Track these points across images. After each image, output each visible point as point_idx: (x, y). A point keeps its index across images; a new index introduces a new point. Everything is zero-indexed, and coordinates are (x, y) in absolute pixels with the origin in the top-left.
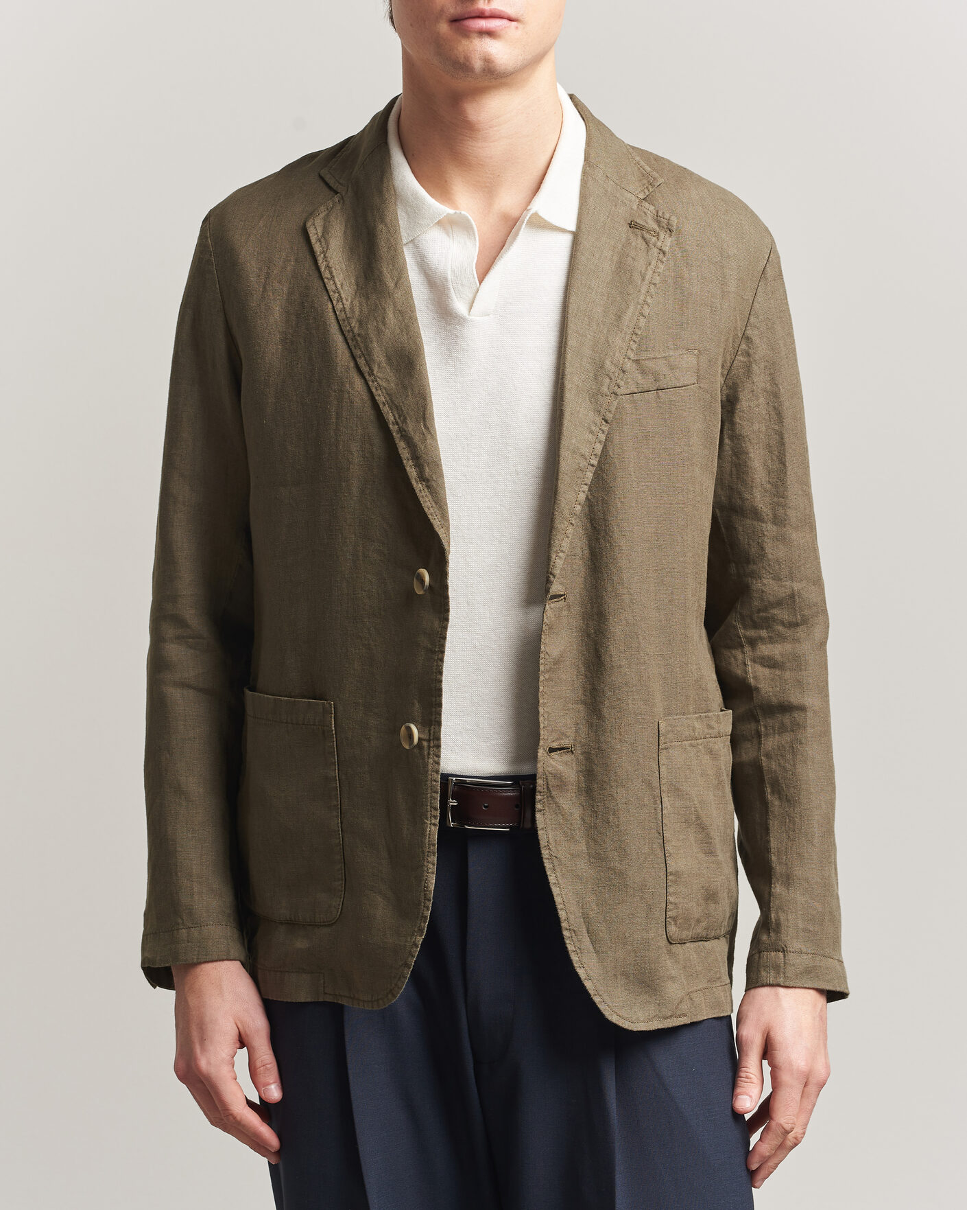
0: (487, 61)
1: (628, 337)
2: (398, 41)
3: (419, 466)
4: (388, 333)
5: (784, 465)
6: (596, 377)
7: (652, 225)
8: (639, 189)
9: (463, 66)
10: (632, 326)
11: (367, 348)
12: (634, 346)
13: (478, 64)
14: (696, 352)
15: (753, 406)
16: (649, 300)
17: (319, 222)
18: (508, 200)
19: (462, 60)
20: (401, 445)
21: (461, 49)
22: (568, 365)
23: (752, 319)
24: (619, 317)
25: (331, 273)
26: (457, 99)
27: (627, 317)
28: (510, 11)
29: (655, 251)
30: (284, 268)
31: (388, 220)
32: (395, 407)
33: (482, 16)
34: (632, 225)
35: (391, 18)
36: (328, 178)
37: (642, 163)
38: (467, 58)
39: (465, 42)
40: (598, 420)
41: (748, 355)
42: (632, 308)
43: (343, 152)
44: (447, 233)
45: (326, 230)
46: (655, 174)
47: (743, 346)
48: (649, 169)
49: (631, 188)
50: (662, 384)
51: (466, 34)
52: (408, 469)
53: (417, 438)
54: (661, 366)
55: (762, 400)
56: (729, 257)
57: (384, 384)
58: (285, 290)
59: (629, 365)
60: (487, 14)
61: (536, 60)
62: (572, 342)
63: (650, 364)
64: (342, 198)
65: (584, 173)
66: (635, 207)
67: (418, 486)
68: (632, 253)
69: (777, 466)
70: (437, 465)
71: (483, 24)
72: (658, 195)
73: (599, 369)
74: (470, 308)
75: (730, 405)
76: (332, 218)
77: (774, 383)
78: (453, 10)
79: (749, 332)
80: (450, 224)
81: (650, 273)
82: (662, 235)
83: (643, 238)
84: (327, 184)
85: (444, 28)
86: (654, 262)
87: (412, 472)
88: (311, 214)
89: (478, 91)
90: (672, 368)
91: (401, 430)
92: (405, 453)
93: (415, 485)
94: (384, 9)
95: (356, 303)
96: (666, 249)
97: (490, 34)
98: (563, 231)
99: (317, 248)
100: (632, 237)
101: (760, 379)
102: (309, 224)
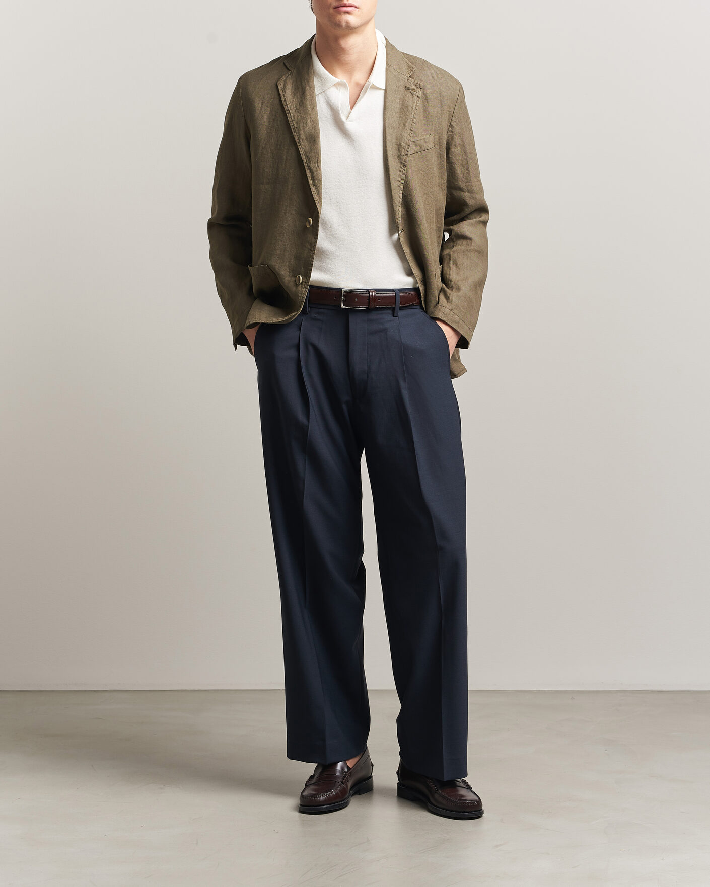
0: (347, 23)
1: (409, 132)
2: (315, 17)
3: (313, 180)
4: (307, 128)
5: (469, 171)
6: (399, 150)
7: (414, 87)
8: (407, 73)
9: (338, 25)
10: (410, 128)
11: (299, 133)
12: (412, 135)
13: (344, 24)
14: (433, 135)
15: (456, 151)
16: (415, 116)
17: (282, 82)
18: (359, 77)
19: (338, 23)
20: (308, 171)
21: (338, 18)
22: (388, 147)
23: (453, 118)
24: (405, 125)
25: (286, 103)
26: (337, 39)
27: (407, 125)
28: (356, 5)
29: (416, 97)
30: (269, 101)
31: (310, 84)
32: (307, 157)
33: (345, 6)
34: (406, 88)
35: (312, 8)
36: (287, 64)
37: (408, 62)
38: (340, 22)
39: (339, 16)
40: (402, 166)
41: (452, 132)
42: (409, 121)
43: (293, 55)
44: (337, 89)
45: (285, 86)
46: (413, 66)
47: (450, 129)
48: (410, 64)
49: (404, 73)
50: (423, 149)
51: (340, 13)
52: (309, 181)
53: (314, 170)
54: (422, 143)
55: (459, 148)
56: (443, 97)
57: (304, 147)
58: (269, 110)
59: (411, 143)
60: (347, 5)
61: (366, 23)
62: (388, 138)
63: (418, 142)
64: (292, 73)
65: (386, 69)
66: (406, 81)
67: (312, 187)
68: (407, 99)
69: (466, 171)
70: (320, 180)
71: (346, 9)
72: (415, 74)
73: (399, 147)
74: (347, 118)
75: (448, 150)
76: (287, 81)
77: (463, 141)
78: (335, 4)
79: (452, 124)
80: (338, 85)
81: (415, 106)
82: (418, 90)
83: (411, 92)
84: (286, 67)
85: (331, 10)
86: (416, 102)
87: (311, 182)
88: (279, 79)
89: (345, 35)
90: (426, 142)
91: (308, 166)
92: (309, 174)
93: (311, 187)
94: (309, 4)
95: (295, 115)
96: (420, 96)
97: (348, 13)
98: (380, 89)
99: (281, 93)
100: (406, 93)
101: (457, 140)
102: (279, 83)
